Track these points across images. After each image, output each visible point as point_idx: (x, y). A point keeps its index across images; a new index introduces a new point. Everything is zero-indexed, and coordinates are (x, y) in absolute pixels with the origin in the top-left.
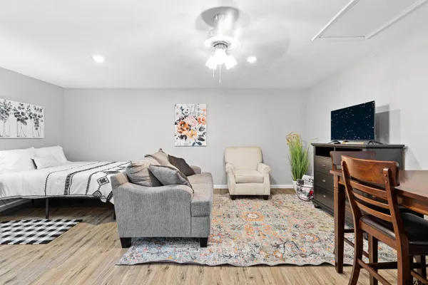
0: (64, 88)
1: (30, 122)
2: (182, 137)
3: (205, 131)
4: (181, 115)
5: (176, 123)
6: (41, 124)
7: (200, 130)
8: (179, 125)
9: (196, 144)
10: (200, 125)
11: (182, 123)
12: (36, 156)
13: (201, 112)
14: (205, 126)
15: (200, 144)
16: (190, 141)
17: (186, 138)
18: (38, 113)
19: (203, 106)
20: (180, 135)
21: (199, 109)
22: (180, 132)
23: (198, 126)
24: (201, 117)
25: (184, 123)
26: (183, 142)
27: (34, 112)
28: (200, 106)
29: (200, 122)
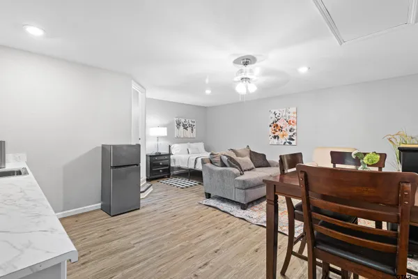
0: (206, 107)
1: (189, 129)
2: (275, 137)
3: (295, 131)
4: (274, 119)
5: (270, 126)
6: (194, 130)
7: (290, 131)
8: (273, 127)
9: (287, 144)
10: (291, 126)
11: (275, 126)
12: (190, 147)
13: (291, 114)
14: (295, 128)
15: (290, 143)
16: (282, 140)
17: (278, 138)
18: (193, 124)
19: (293, 110)
20: (273, 135)
21: (289, 113)
22: (274, 133)
23: (289, 127)
24: (291, 119)
25: (277, 125)
26: (275, 141)
27: (191, 123)
28: (290, 110)
29: (289, 124)
